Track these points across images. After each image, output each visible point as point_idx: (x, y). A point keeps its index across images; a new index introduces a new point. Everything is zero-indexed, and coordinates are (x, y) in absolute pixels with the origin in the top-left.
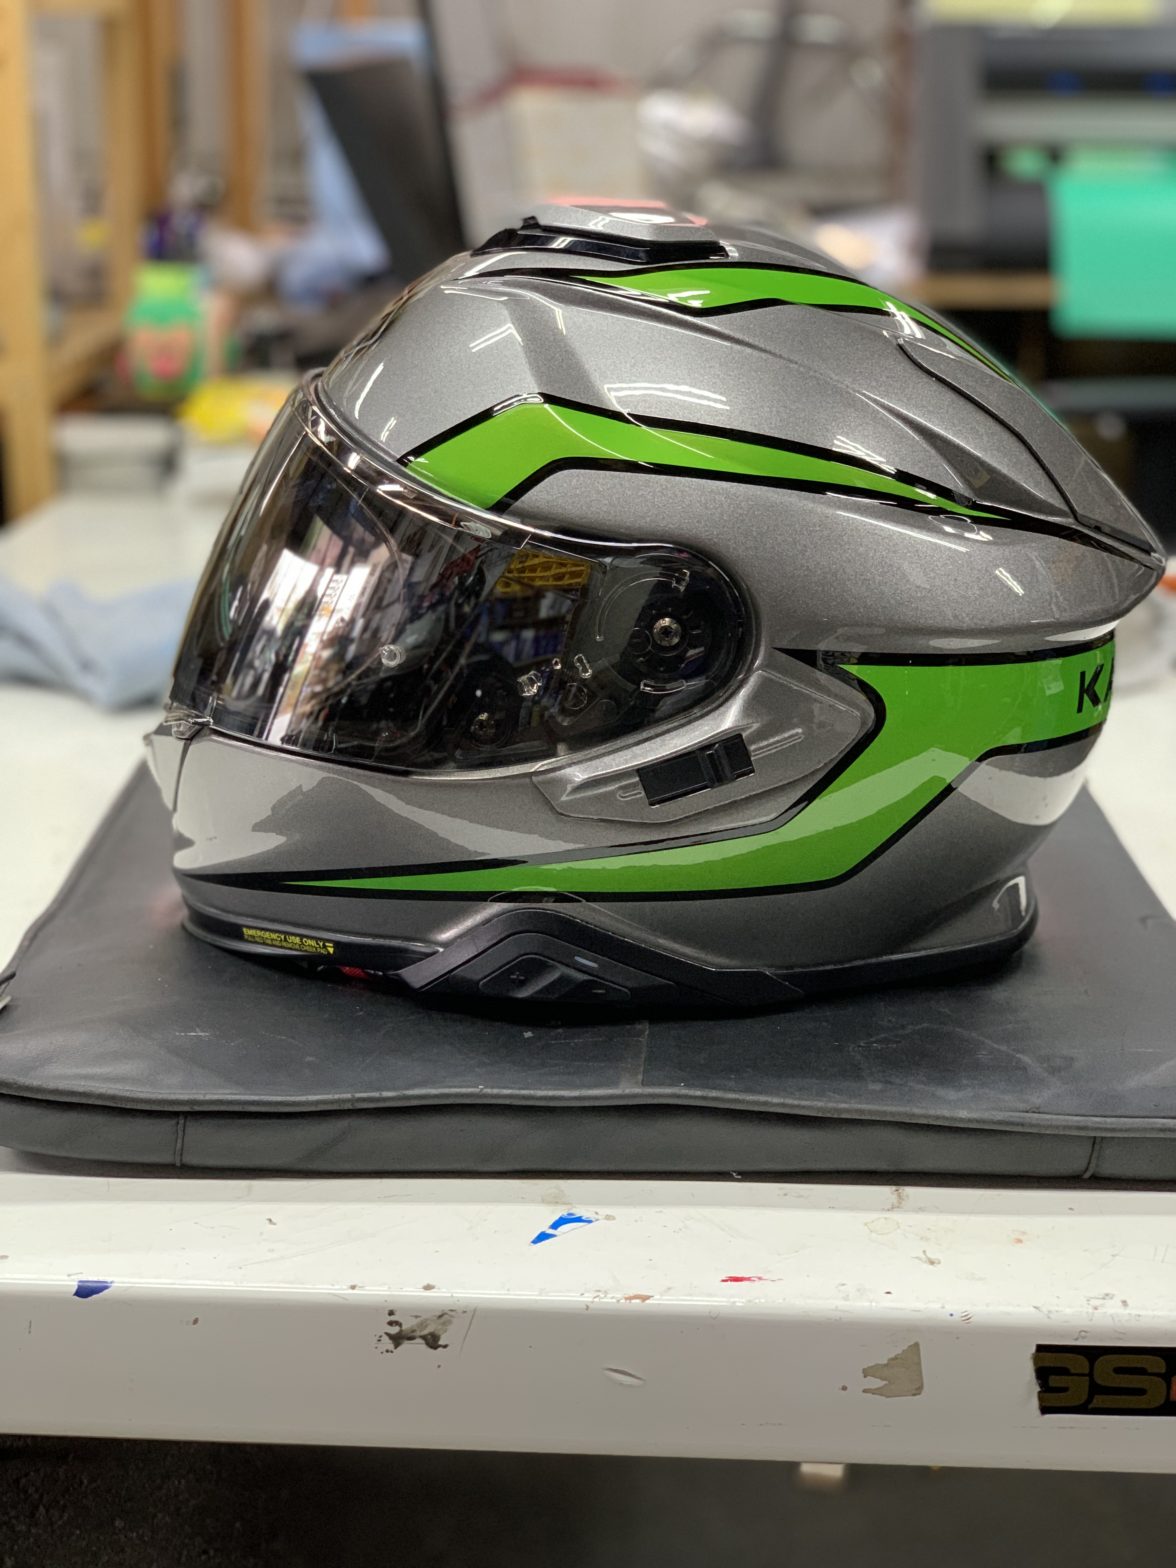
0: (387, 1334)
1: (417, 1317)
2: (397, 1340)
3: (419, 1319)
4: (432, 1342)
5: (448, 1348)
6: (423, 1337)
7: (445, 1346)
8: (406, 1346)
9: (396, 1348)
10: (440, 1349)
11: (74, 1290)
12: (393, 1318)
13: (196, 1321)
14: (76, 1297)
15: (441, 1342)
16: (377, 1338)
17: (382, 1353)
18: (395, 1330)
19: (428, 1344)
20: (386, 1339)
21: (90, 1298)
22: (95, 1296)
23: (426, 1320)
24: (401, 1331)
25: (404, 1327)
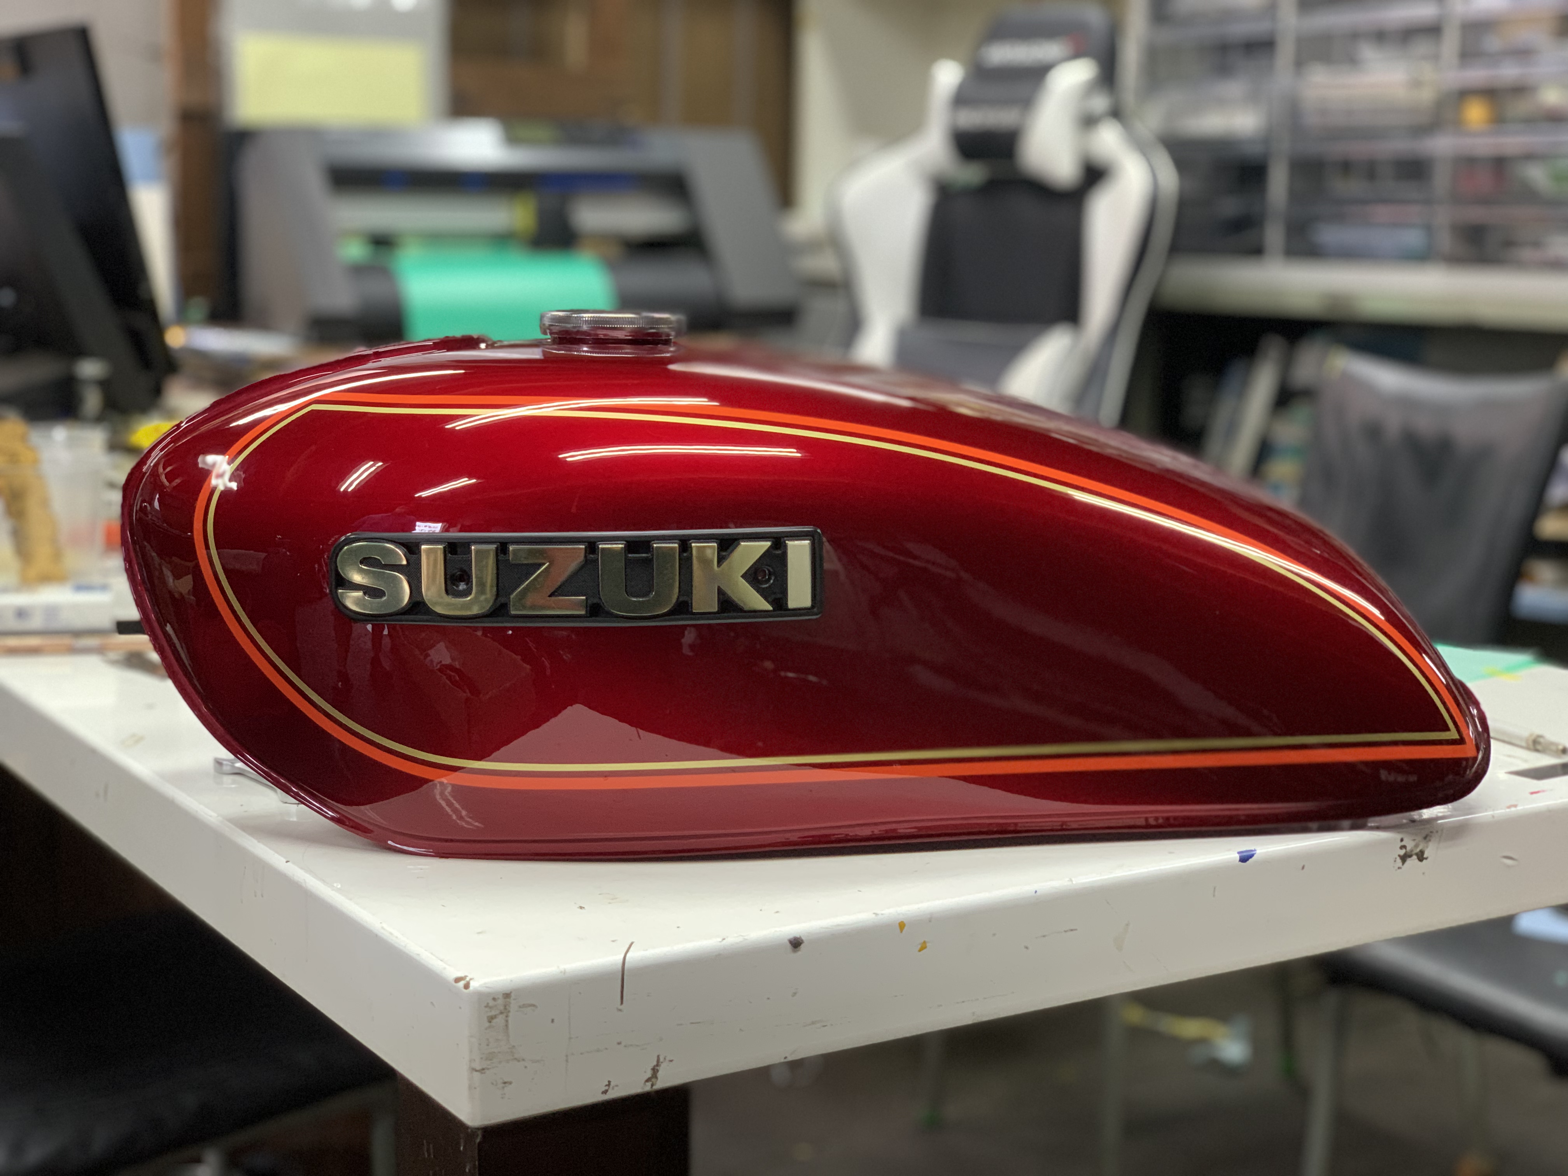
0: (1399, 856)
2: (1404, 858)
3: (1416, 841)
4: (1421, 857)
5: (1428, 860)
6: (1417, 854)
7: (1426, 859)
8: (1409, 862)
9: (1403, 863)
10: (1424, 861)
11: (1238, 859)
12: (1403, 843)
13: (1303, 868)
14: (1240, 863)
15: (1425, 856)
16: (1394, 859)
17: (1396, 870)
18: (1402, 852)
19: (1418, 858)
20: (1398, 859)
21: (1248, 862)
22: (1250, 860)
23: (1419, 841)
24: (1406, 852)
25: (1409, 848)
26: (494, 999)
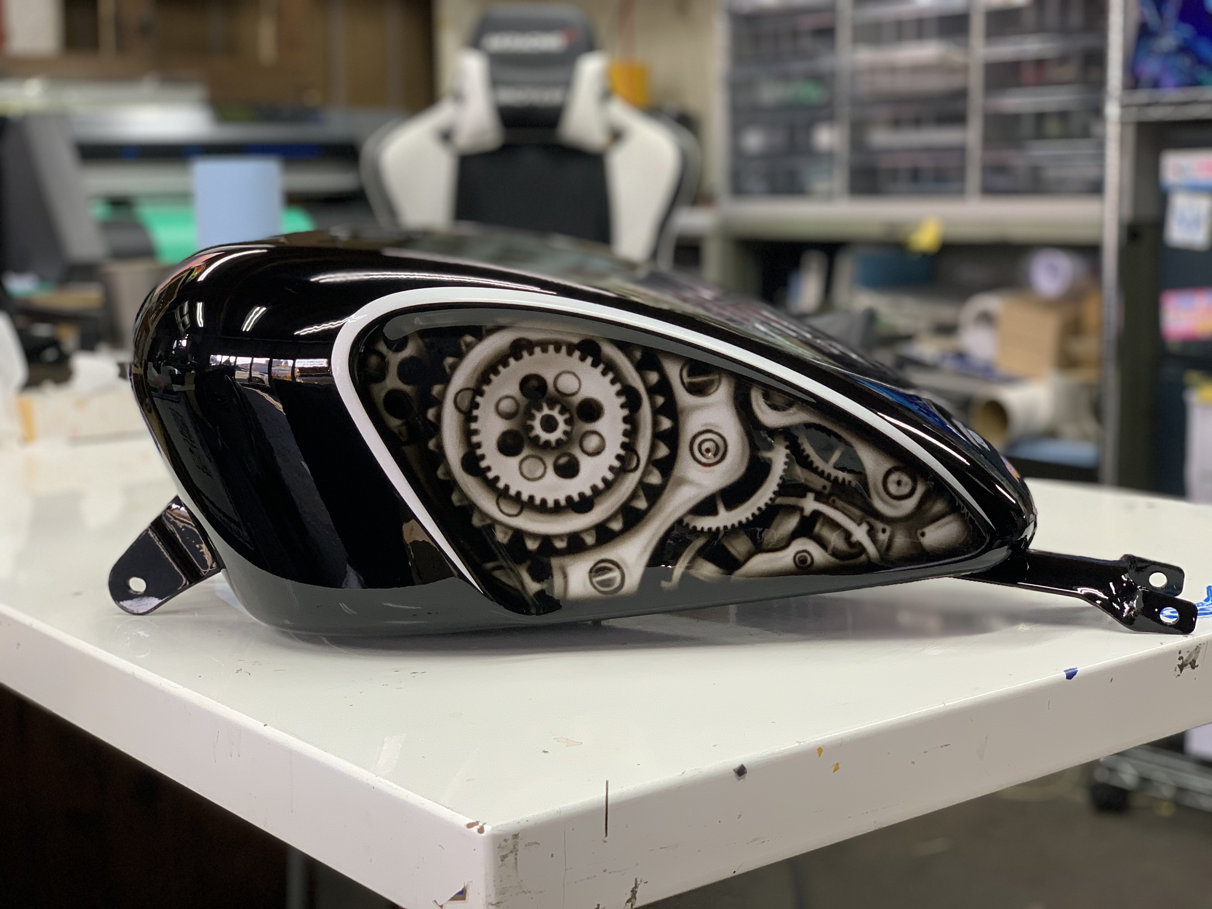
0: (1178, 665)
1: (1188, 652)
2: (1182, 667)
3: (1190, 652)
4: (1193, 666)
5: (1199, 666)
6: (1190, 663)
7: (1197, 666)
8: (1185, 670)
9: (1181, 673)
10: (1196, 668)
11: (1066, 676)
12: (1181, 655)
13: (1112, 680)
14: (1066, 680)
15: (1196, 664)
16: (1175, 669)
17: (1176, 677)
18: (1180, 662)
19: (1191, 667)
20: (1178, 667)
21: (1073, 679)
22: (1074, 677)
23: (1191, 652)
24: (1183, 661)
25: (1185, 659)
26: (505, 840)
